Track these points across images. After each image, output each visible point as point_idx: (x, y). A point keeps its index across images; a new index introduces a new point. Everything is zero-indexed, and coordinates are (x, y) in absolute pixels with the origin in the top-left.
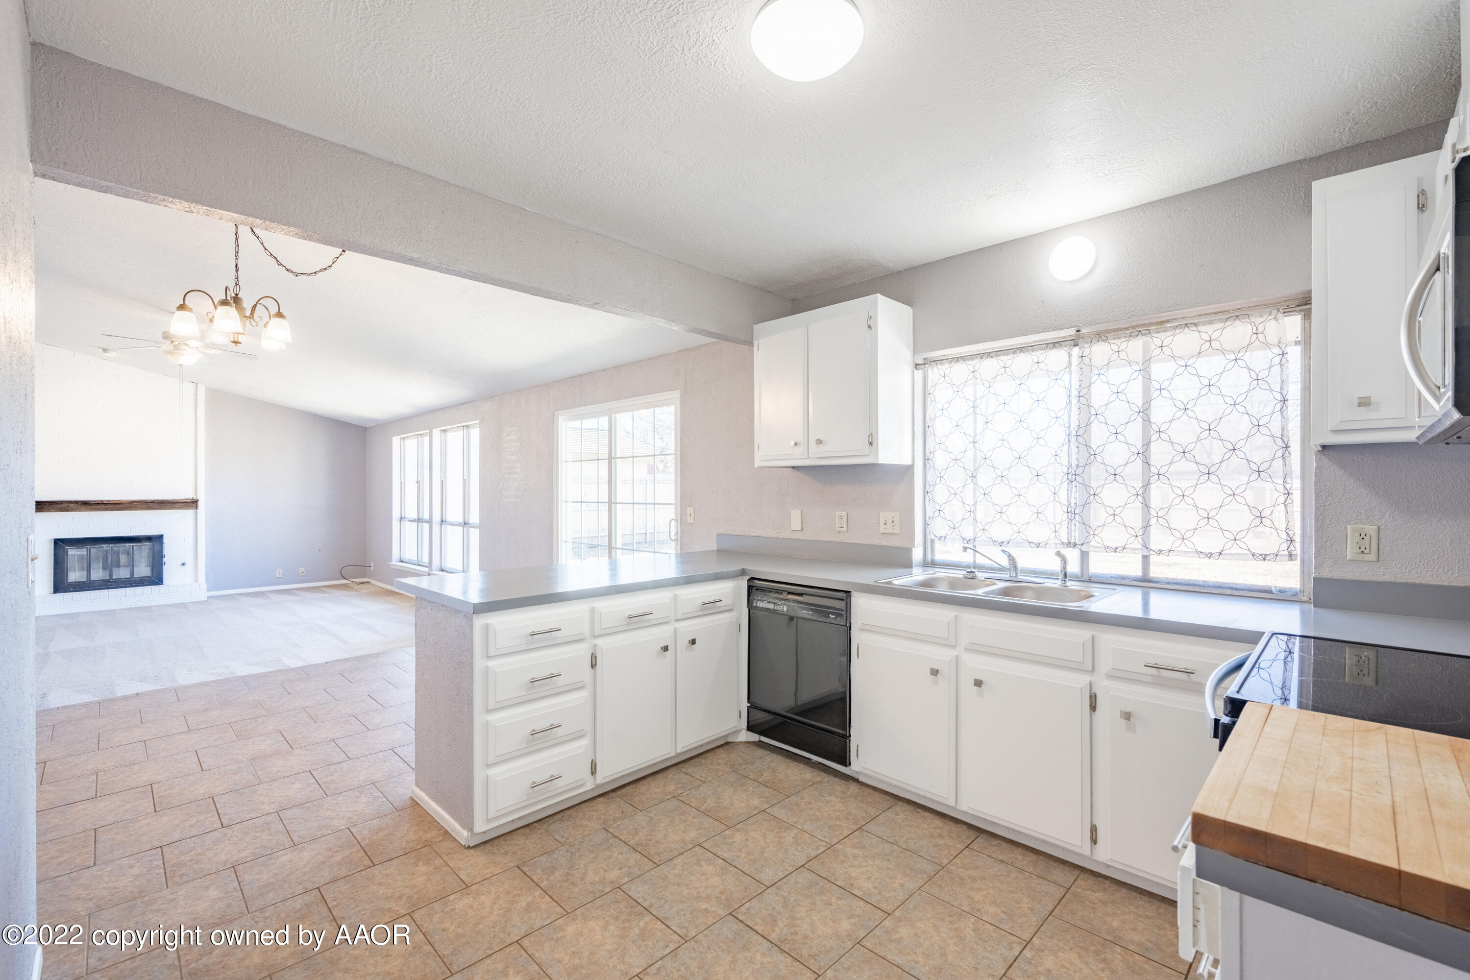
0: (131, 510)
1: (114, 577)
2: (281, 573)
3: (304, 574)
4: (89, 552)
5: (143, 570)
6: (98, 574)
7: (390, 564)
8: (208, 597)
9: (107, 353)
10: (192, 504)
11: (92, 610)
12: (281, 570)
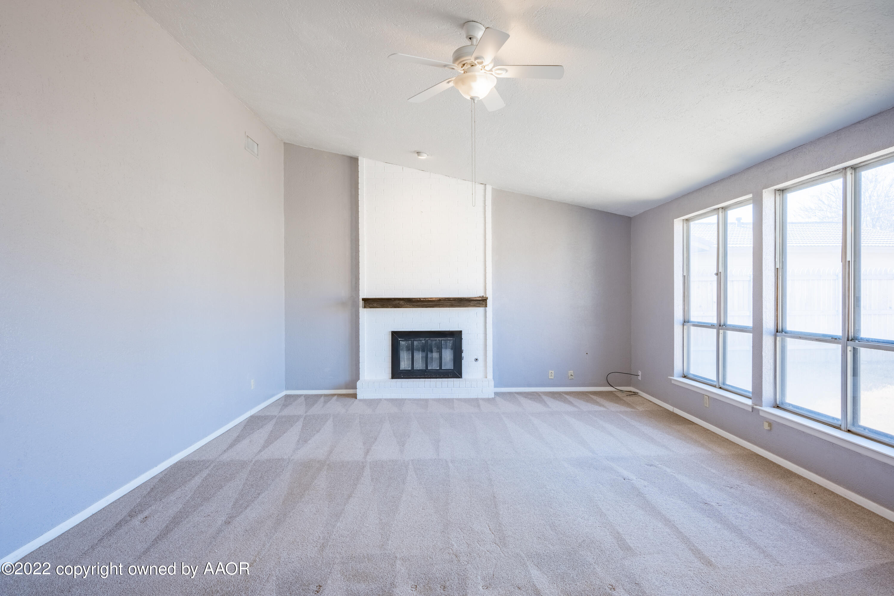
0: (440, 307)
1: (429, 368)
2: (553, 375)
3: (573, 377)
4: (413, 344)
5: (448, 363)
6: (419, 365)
7: (671, 379)
8: (496, 394)
9: (421, 156)
10: (482, 302)
11: (414, 398)
12: (553, 372)
